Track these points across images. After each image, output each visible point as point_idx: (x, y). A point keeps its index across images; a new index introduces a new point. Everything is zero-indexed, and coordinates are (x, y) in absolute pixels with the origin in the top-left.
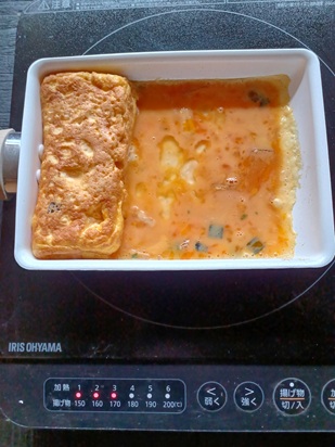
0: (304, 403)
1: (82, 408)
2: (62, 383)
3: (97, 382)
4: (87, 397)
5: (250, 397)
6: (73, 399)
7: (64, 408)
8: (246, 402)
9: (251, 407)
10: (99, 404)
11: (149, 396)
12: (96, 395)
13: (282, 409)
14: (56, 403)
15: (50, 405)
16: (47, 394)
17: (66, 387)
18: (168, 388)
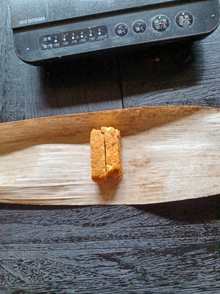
0: (167, 25)
1: (58, 47)
2: (47, 36)
3: (64, 33)
4: (60, 41)
5: (140, 26)
6: (53, 43)
7: (50, 48)
8: (138, 29)
9: (141, 31)
10: (67, 43)
11: (91, 35)
12: (64, 39)
13: (156, 29)
14: (45, 46)
15: (43, 49)
16: (40, 43)
17: (49, 38)
18: (99, 30)
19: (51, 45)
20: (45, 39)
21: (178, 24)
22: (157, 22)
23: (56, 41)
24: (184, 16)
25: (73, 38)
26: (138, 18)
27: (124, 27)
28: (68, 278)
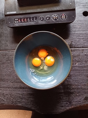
0: (58, 18)
1: (20, 23)
2: (16, 19)
8: (48, 19)
12: (22, 20)
13: (54, 19)
15: (15, 23)
16: (14, 21)
18: (34, 18)
21: (61, 18)
24: (63, 15)
25: (25, 20)
26: (48, 15)
27: (43, 17)
28: (19, 100)
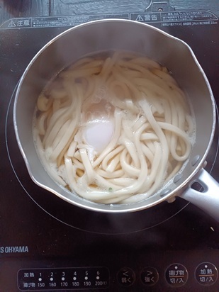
0: (184, 279)
1: (42, 288)
2: (29, 272)
3: (52, 271)
4: (46, 280)
5: (150, 277)
6: (37, 282)
7: (31, 288)
8: (148, 279)
9: (151, 283)
10: (54, 285)
11: (86, 278)
13: (170, 283)
14: (26, 285)
15: (22, 287)
16: (19, 280)
17: (32, 275)
18: (98, 273)
19: (33, 284)
20: (26, 275)
21: (198, 278)
22: (172, 273)
23: (40, 279)
24: (206, 269)
25: (63, 279)
